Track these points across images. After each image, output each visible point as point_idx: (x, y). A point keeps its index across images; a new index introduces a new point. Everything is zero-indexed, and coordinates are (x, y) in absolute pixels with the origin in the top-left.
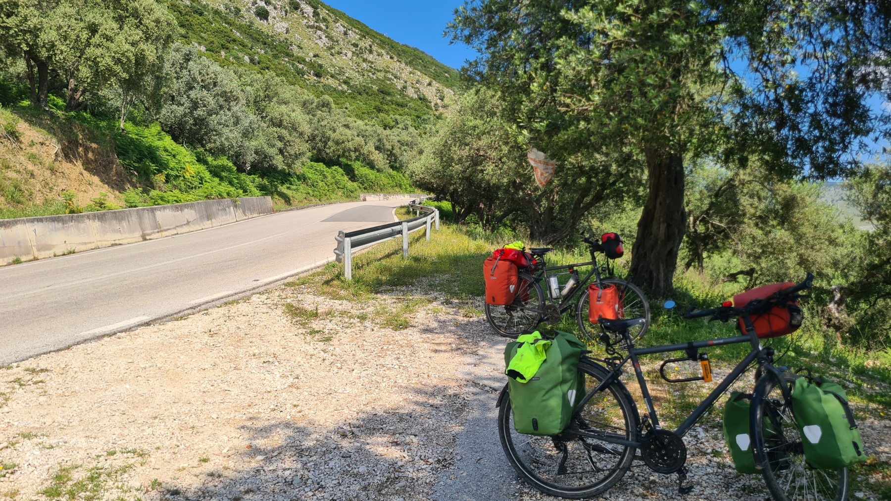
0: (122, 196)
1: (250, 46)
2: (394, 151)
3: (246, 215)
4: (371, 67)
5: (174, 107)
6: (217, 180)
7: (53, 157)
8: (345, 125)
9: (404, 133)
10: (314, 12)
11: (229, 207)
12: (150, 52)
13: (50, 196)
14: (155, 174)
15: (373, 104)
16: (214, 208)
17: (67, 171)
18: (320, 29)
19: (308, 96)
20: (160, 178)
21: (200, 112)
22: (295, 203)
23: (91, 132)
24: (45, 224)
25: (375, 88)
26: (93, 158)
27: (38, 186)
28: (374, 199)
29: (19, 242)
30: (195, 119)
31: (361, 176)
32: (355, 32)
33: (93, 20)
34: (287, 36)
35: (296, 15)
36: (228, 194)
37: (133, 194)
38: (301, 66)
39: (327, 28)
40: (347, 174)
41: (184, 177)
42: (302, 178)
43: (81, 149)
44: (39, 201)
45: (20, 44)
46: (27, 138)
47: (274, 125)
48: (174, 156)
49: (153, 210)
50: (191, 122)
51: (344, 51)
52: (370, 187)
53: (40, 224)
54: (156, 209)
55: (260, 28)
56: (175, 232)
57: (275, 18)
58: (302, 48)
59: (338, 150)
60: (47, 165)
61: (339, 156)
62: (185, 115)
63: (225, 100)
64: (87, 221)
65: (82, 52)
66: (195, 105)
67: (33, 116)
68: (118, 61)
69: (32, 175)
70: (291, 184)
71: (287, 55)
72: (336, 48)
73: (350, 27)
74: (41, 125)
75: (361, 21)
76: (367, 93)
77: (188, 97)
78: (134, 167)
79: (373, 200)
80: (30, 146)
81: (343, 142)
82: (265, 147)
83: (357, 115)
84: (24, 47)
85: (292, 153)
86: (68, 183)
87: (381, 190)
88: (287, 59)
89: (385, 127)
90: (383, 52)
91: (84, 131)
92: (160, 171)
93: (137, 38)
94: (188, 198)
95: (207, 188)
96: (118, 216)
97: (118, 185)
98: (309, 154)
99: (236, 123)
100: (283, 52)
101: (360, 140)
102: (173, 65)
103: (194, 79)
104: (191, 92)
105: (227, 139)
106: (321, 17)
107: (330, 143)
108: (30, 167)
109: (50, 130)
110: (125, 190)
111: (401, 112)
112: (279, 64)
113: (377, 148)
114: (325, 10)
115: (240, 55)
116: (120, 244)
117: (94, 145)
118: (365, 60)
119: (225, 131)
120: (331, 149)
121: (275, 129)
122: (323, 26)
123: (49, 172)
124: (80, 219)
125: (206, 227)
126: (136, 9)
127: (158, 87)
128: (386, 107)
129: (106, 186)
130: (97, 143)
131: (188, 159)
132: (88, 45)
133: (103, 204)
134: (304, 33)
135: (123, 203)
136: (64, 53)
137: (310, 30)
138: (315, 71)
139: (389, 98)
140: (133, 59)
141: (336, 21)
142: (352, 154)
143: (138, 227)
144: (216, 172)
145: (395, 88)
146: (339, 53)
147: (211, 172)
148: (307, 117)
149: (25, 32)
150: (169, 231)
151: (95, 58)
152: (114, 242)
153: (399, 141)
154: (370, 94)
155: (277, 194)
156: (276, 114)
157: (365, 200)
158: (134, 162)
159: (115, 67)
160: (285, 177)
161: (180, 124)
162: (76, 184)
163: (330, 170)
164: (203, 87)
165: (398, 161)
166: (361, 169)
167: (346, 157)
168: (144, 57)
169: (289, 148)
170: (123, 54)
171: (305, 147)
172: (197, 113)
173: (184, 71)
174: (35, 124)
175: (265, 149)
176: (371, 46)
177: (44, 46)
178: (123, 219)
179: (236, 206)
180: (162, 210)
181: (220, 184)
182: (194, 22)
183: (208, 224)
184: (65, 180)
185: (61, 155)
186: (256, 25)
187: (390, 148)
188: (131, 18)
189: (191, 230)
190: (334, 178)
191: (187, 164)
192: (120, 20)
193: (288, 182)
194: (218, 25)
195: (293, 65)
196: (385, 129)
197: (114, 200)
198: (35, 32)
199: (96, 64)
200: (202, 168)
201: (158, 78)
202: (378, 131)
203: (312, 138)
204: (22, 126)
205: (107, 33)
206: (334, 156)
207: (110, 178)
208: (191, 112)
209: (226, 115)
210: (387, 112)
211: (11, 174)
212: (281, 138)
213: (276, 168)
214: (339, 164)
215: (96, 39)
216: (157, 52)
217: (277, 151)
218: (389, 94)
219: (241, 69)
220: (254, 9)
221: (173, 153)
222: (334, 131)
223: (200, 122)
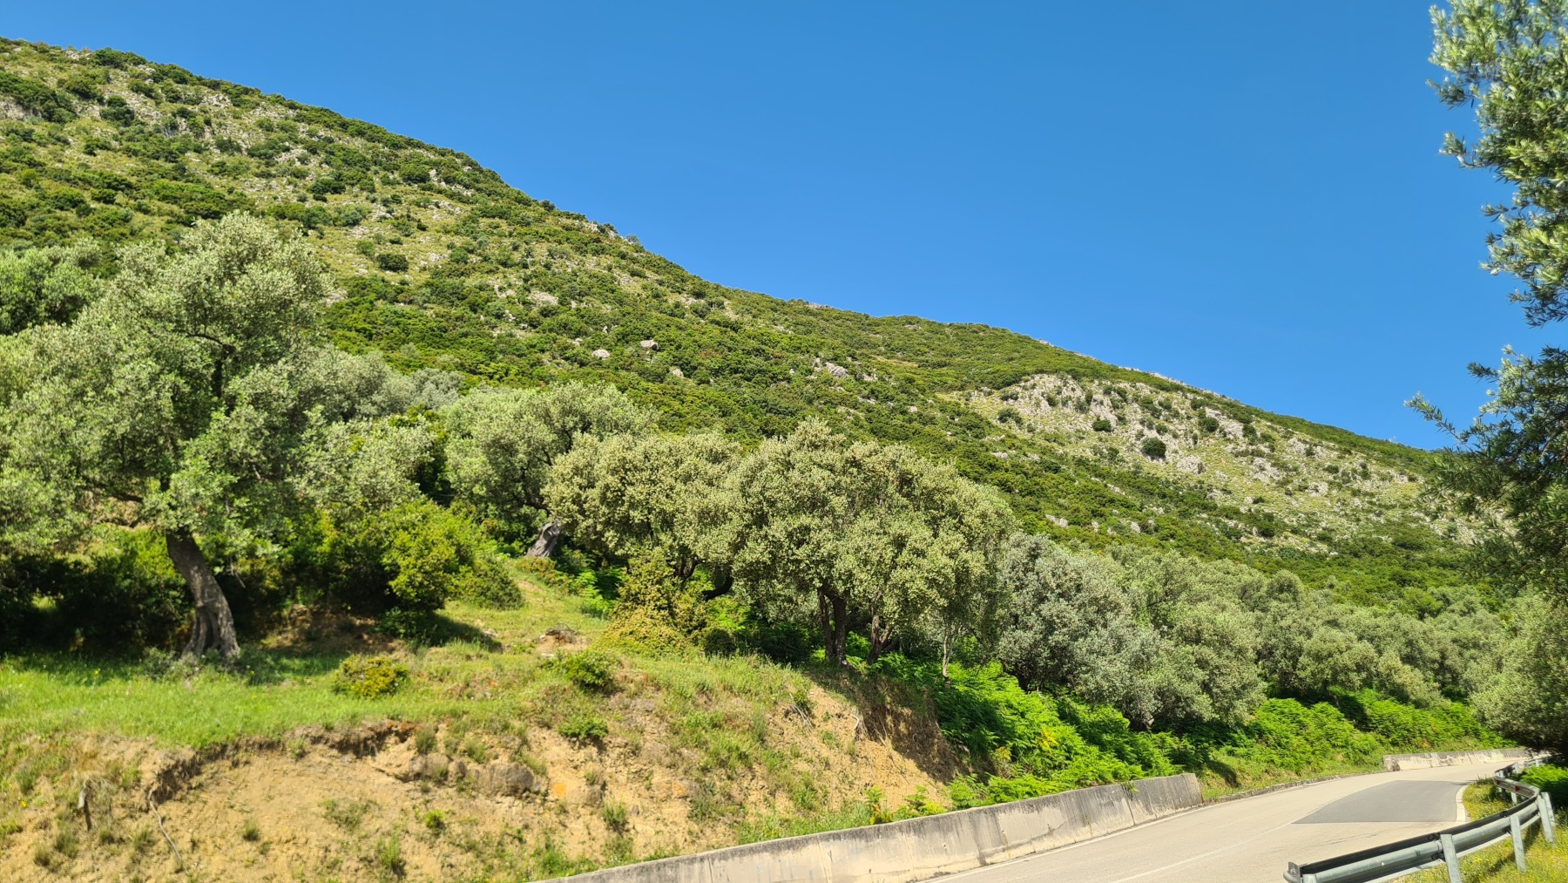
0: (948, 790)
1: (1138, 504)
2: (1448, 662)
3: (1151, 813)
4: (1371, 503)
5: (1019, 633)
6: (1095, 749)
7: (854, 734)
8: (1329, 622)
9: (1466, 622)
10: (1245, 429)
11: (1119, 799)
12: (976, 563)
13: (850, 797)
14: (994, 748)
15: (1388, 570)
16: (1094, 803)
17: (871, 755)
18: (1260, 454)
19: (1249, 575)
20: (1003, 754)
21: (1058, 637)
22: (1246, 781)
23: (902, 691)
24: (844, 842)
25: (1387, 540)
26: (905, 732)
27: (835, 781)
28: (1418, 766)
29: (811, 873)
30: (1052, 649)
31: (1381, 719)
32: (1328, 447)
33: (899, 531)
34: (1200, 477)
35: (1213, 440)
36: (1116, 775)
37: (963, 785)
38: (1231, 523)
39: (1273, 449)
40: (1350, 717)
41: (1040, 749)
42: (1256, 732)
43: (889, 719)
44: (836, 805)
45: (812, 579)
46: (821, 709)
47: (1187, 640)
48: (1023, 715)
49: (993, 812)
50: (1046, 654)
51: (1312, 484)
52: (1405, 740)
53: (837, 842)
54: (998, 809)
55: (1153, 472)
56: (1029, 849)
57: (1176, 452)
58: (1230, 493)
59: (1322, 671)
60: (846, 747)
61: (1326, 683)
62: (1035, 645)
63: (1097, 612)
64: (898, 835)
65: (887, 579)
66: (1050, 626)
67: (828, 676)
68: (932, 583)
69: (827, 764)
70: (1235, 745)
71: (1205, 508)
72: (1295, 481)
73: (1317, 441)
74: (839, 689)
75: (1337, 426)
76: (1371, 553)
77: (1038, 613)
78: (964, 739)
79: (1416, 768)
80: (825, 720)
81: (1330, 655)
82: (1176, 681)
83: (1355, 597)
84: (817, 582)
85: (1227, 687)
86: (873, 772)
87: (1432, 744)
88: (1205, 516)
89: (1422, 613)
90: (1392, 472)
91: (892, 690)
92: (1002, 743)
93: (957, 545)
94: (1048, 787)
95: (1078, 767)
96: (942, 825)
97: (942, 773)
98: (1263, 685)
99: (1117, 650)
100: (1197, 505)
101: (1365, 648)
102: (1013, 568)
103: (1045, 586)
104: (1042, 606)
105: (1106, 676)
106: (1259, 434)
107: (1303, 660)
108: (825, 753)
109: (851, 696)
110: (951, 779)
111: (1453, 579)
112: (1192, 525)
113: (1408, 659)
114: (1264, 422)
115: (1124, 522)
116: (947, 873)
117: (906, 711)
118: (1355, 493)
119: (1101, 663)
120: (1307, 670)
121: (1189, 648)
122: (1264, 448)
123: (848, 757)
124: (888, 833)
125: (1082, 838)
126: (954, 505)
127: (991, 609)
128: (1417, 574)
129: (925, 774)
130: (910, 706)
131: (1045, 716)
132: (894, 567)
133: (921, 805)
134: (1231, 467)
135: (950, 802)
136: (865, 583)
137: (1241, 459)
138: (1259, 528)
139: (1420, 556)
140: (952, 576)
141: (1287, 436)
142: (1354, 676)
143: (973, 842)
144: (1092, 735)
145: (1430, 533)
146: (1302, 489)
147: (1083, 735)
148: (1251, 617)
149: (817, 563)
150: (1021, 848)
151: (903, 584)
152: (937, 870)
153: (1455, 641)
154: (1377, 552)
155: (1210, 768)
156: (1189, 622)
157: (1396, 768)
158: (964, 731)
159: (929, 592)
160: (1221, 732)
161: (1027, 660)
162: (884, 774)
163: (1311, 712)
164: (1061, 595)
165: (1461, 682)
166: (1377, 705)
167: (1342, 684)
168: (967, 571)
169: (1219, 680)
170: (939, 573)
171: (1252, 672)
172: (1052, 640)
173: (1030, 574)
174: (830, 688)
175: (1176, 685)
176: (1364, 467)
177: (840, 578)
178: (949, 829)
179: (1131, 797)
180: (1008, 811)
181: (1101, 758)
182: (1047, 484)
183: (1084, 832)
184: (869, 769)
185: (864, 730)
186: (1146, 469)
187: (1437, 656)
188: (948, 518)
189: (1057, 845)
190: (1321, 726)
191: (1044, 726)
192: (934, 523)
193: (1229, 742)
194: (1083, 482)
195: (1218, 523)
196: (1421, 618)
197: (937, 796)
198: (828, 561)
199: (905, 591)
200: (1068, 730)
201: (989, 595)
202: (1403, 626)
203: (1264, 654)
204: (816, 693)
205: (918, 546)
206: (1315, 684)
207: (929, 761)
208: (1045, 639)
209: (1100, 636)
210: (1421, 583)
211: (802, 766)
212: (1202, 663)
213: (1200, 718)
214: (1330, 699)
215: (905, 556)
216: (987, 559)
217: (1198, 688)
218: (1419, 548)
219: (1126, 548)
220: (1140, 445)
221: (1021, 709)
222: (1309, 635)
223: (1060, 653)
